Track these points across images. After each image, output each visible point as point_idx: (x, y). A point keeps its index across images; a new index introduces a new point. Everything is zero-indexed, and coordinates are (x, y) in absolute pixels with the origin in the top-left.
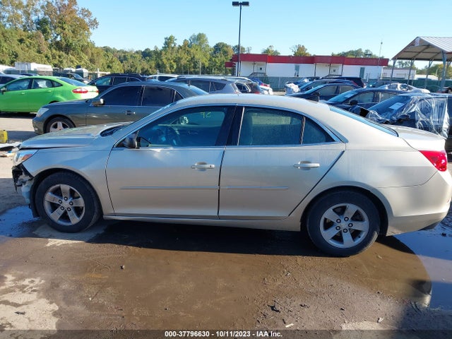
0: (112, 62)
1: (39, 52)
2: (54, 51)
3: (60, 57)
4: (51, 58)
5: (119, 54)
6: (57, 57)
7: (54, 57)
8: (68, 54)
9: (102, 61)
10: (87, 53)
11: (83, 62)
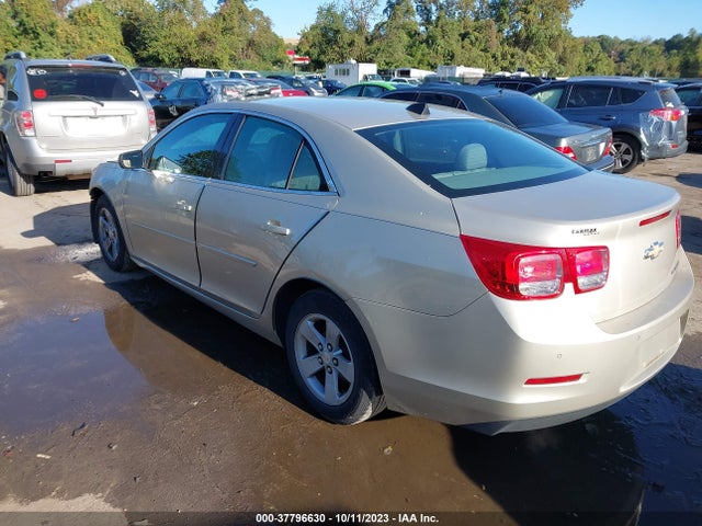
0: (596, 61)
1: (485, 50)
2: (507, 48)
3: (512, 56)
4: (500, 59)
5: (622, 47)
6: (509, 57)
7: (504, 57)
8: (525, 51)
9: (579, 59)
10: (554, 49)
11: (547, 63)
